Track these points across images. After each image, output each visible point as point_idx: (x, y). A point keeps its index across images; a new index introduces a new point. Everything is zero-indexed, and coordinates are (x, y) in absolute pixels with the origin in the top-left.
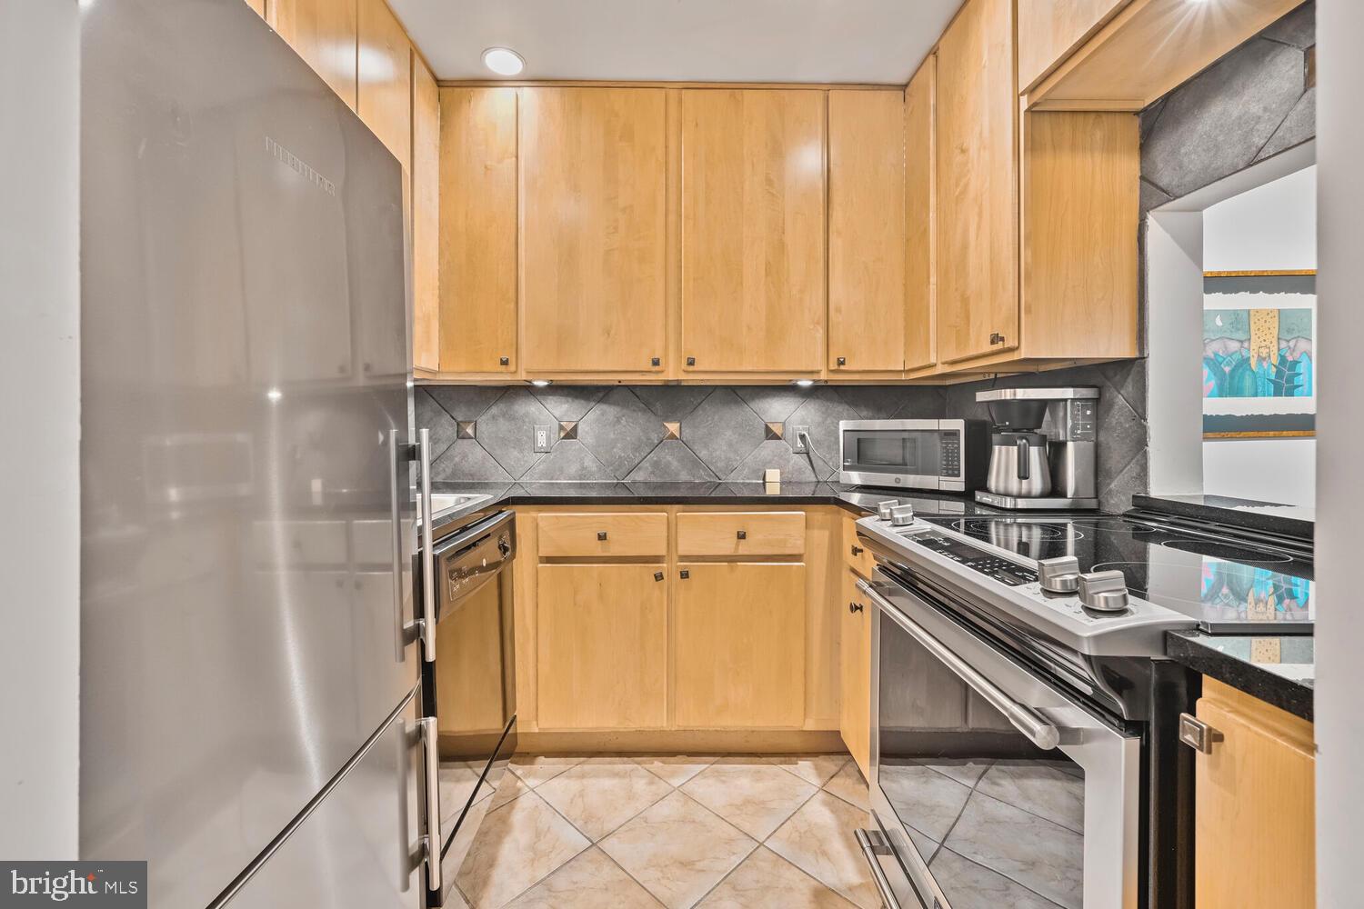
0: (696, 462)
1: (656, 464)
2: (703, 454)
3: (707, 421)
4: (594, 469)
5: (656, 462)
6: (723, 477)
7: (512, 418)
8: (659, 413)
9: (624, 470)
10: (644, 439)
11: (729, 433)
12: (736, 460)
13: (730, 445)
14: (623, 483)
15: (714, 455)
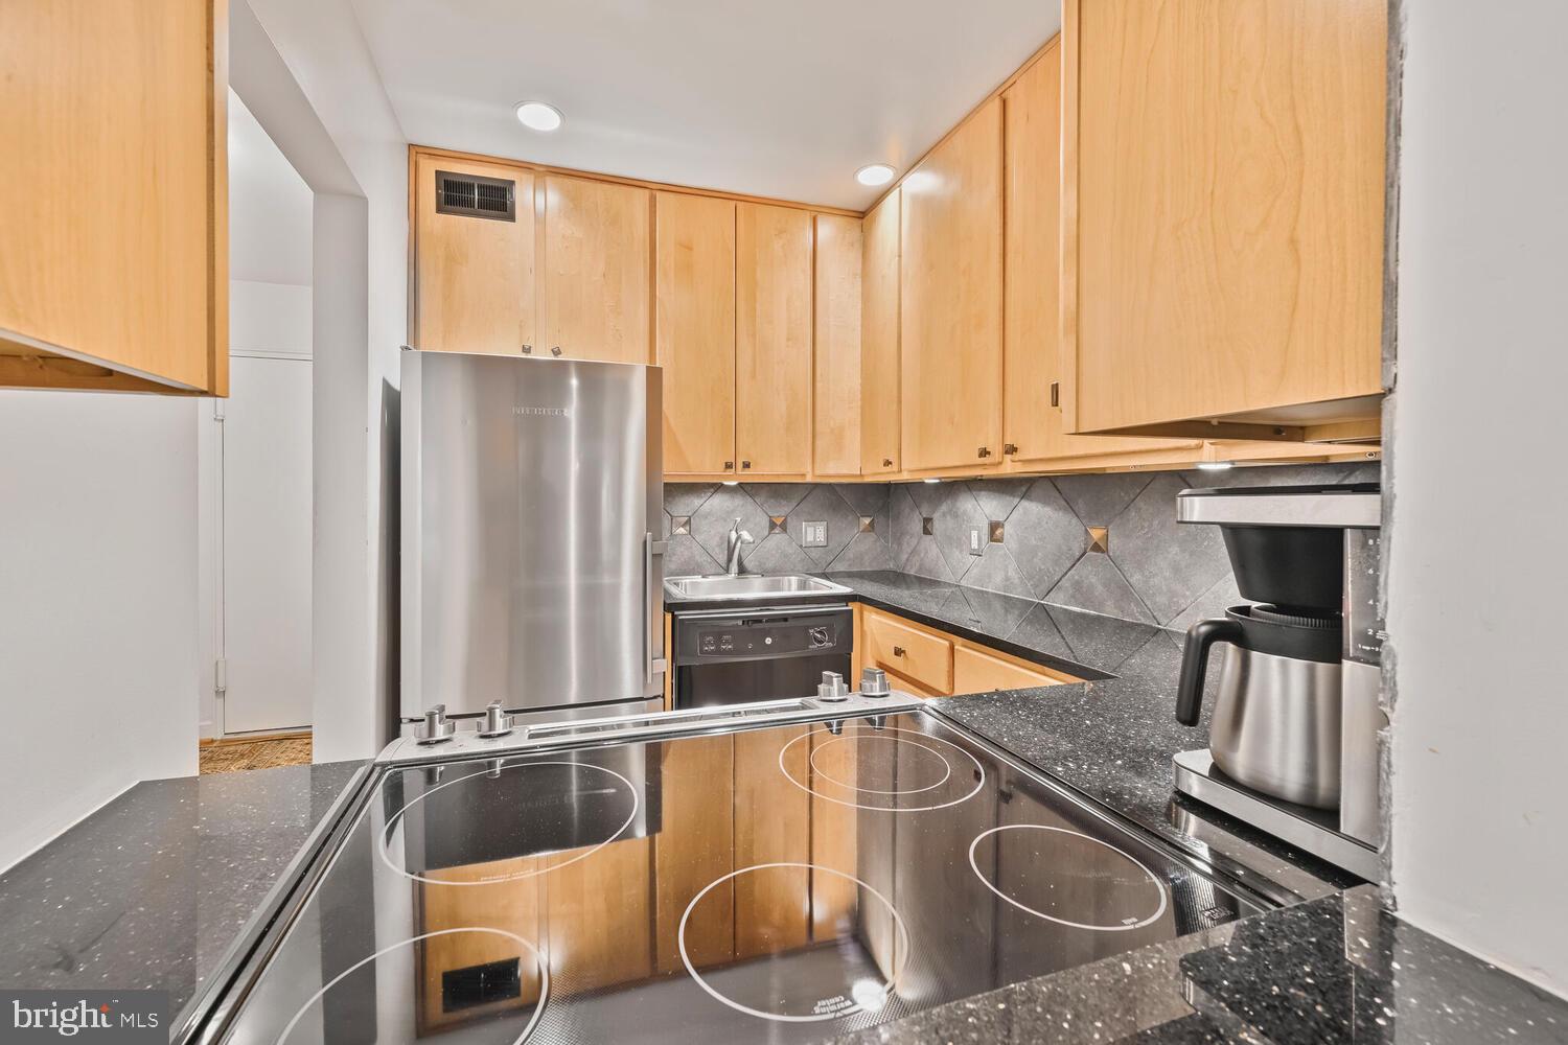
0: (1125, 591)
1: (1077, 586)
2: (1136, 579)
3: (1143, 528)
4: (1017, 581)
5: (1077, 582)
6: (1164, 621)
7: (956, 516)
8: (1082, 514)
9: (1044, 587)
10: (1064, 548)
11: (1175, 549)
12: (1184, 596)
13: (1176, 570)
14: (1042, 605)
15: (1152, 583)
